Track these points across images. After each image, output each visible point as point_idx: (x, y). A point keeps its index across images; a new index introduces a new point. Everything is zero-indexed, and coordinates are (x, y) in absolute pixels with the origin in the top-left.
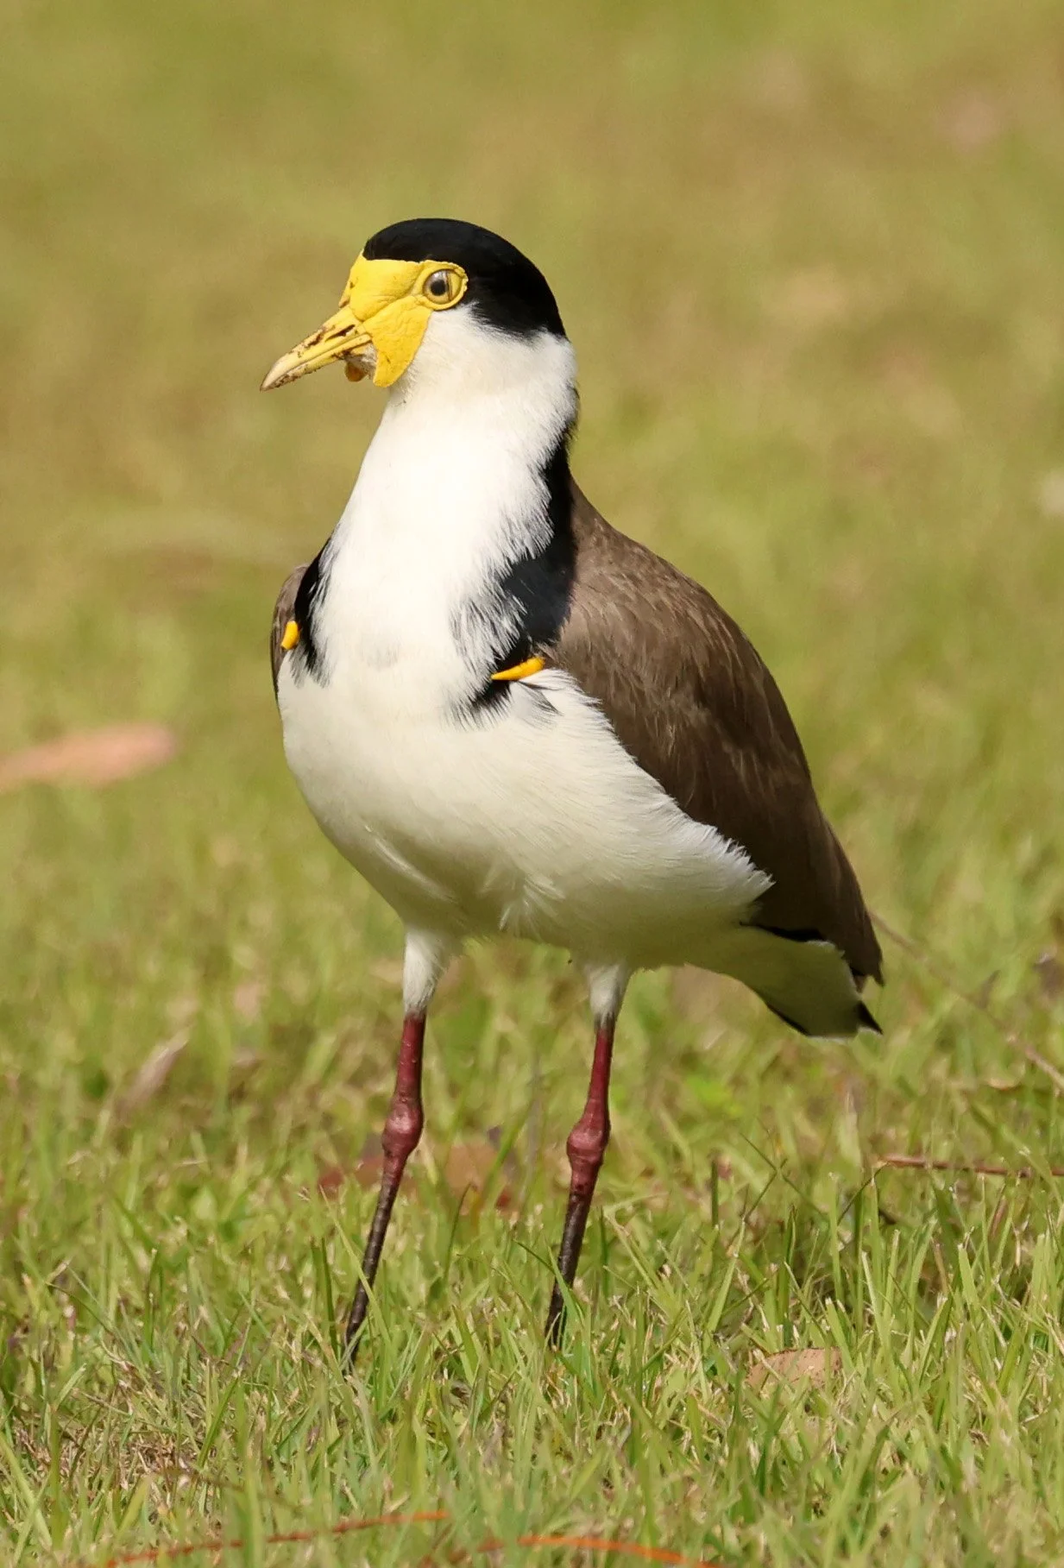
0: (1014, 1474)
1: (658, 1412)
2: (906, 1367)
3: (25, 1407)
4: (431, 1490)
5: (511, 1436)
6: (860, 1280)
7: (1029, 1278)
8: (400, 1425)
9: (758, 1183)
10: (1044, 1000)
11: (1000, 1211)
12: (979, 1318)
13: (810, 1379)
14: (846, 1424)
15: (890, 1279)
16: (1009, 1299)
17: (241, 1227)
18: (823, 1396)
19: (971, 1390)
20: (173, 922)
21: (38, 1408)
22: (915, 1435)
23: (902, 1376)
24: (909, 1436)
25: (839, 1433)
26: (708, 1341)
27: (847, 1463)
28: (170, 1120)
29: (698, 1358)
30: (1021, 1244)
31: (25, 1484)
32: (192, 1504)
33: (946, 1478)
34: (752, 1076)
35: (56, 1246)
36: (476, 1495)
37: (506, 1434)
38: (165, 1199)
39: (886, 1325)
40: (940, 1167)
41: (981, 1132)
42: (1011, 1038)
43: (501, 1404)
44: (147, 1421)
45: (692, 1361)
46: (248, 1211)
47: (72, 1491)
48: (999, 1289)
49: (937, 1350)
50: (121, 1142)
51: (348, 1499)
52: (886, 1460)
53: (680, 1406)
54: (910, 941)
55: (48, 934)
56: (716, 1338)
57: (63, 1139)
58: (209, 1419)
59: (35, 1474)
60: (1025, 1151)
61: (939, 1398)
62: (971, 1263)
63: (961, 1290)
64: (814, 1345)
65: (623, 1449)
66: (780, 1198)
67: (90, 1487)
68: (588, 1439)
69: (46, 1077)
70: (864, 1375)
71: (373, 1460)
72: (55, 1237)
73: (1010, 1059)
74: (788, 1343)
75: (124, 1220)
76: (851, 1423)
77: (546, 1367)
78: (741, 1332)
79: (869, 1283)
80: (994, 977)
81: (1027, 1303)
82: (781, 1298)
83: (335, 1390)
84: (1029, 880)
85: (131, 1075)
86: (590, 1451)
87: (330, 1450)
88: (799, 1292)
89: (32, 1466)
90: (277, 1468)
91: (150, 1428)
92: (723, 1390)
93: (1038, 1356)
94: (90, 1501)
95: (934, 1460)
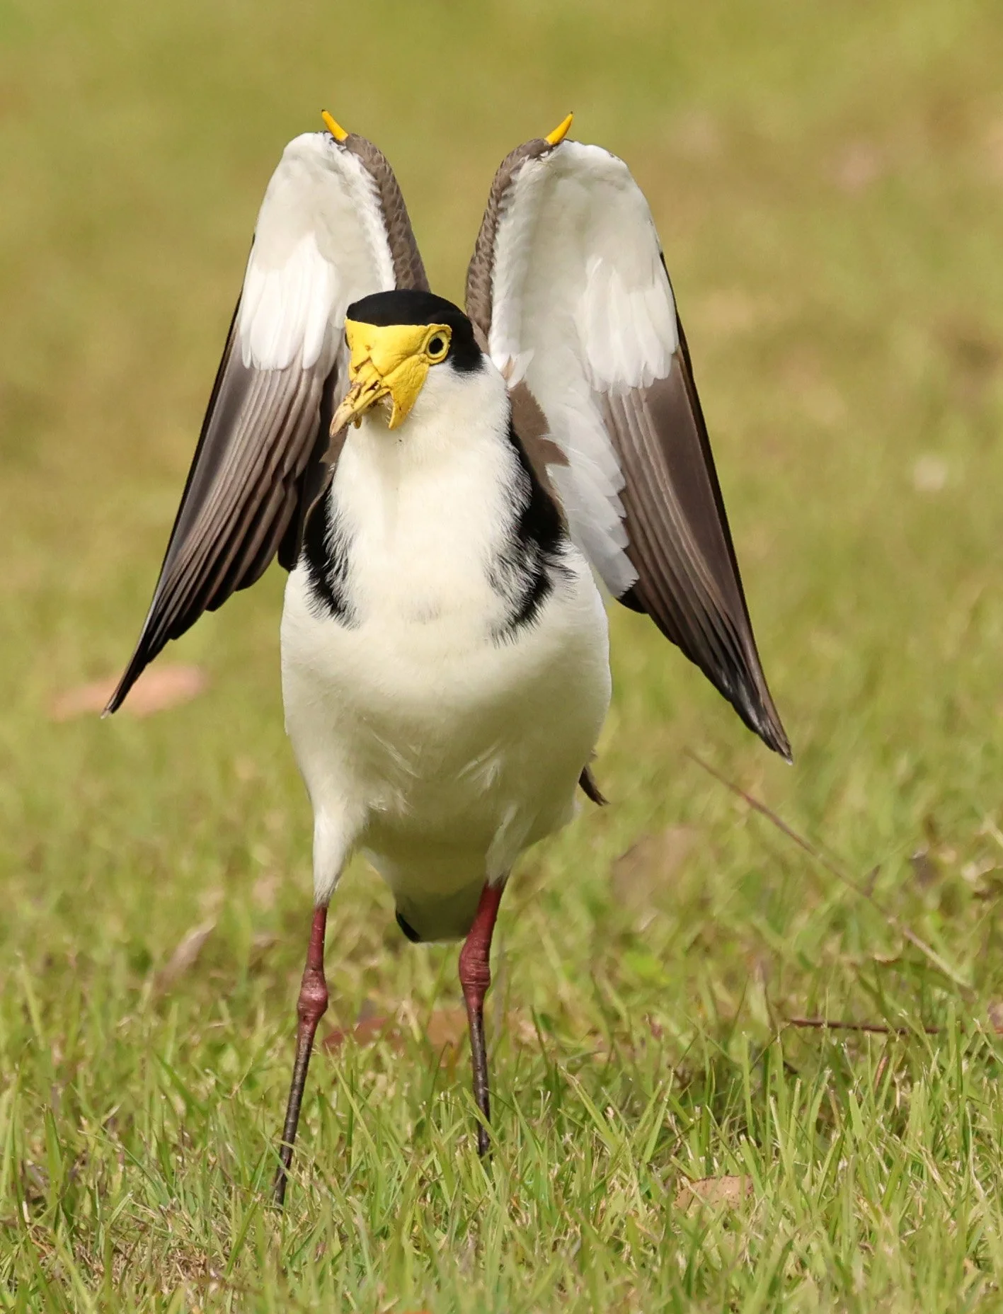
0: (895, 1280)
1: (603, 1228)
2: (806, 1191)
3: (83, 1226)
4: (417, 1294)
5: (482, 1249)
6: (768, 1120)
7: (907, 1119)
8: (391, 1240)
9: (684, 1041)
10: (918, 889)
11: (883, 1061)
12: (866, 1151)
13: (728, 1202)
14: (757, 1238)
15: (793, 1120)
16: (891, 1135)
17: (260, 1077)
18: (738, 1215)
19: (860, 1209)
20: (203, 828)
21: (93, 1227)
22: (814, 1247)
23: (803, 1199)
24: (809, 1248)
25: (751, 1245)
26: (643, 1171)
27: (758, 1270)
28: (201, 990)
29: (635, 1185)
30: (901, 1090)
31: (83, 1289)
32: (221, 1306)
33: (840, 1284)
34: (678, 952)
35: (108, 1094)
36: (454, 1298)
37: (478, 1247)
38: (198, 1054)
39: (790, 1156)
40: (833, 1026)
41: (867, 998)
42: (891, 920)
43: (473, 1221)
44: (184, 1237)
45: (631, 1187)
46: (265, 1064)
47: (122, 1296)
48: (882, 1126)
49: (832, 1177)
50: (161, 1009)
51: (348, 1301)
52: (790, 1267)
53: (621, 1224)
54: (807, 840)
55: (101, 838)
56: (650, 1168)
57: (113, 1006)
58: (235, 1235)
59: (92, 1282)
60: (903, 1013)
61: (833, 1217)
62: (860, 1105)
63: (851, 1128)
64: (731, 1173)
65: (575, 1259)
66: (702, 1052)
67: (137, 1292)
68: (546, 1251)
69: (99, 955)
70: (772, 1197)
71: (369, 1269)
72: (107, 1086)
73: (890, 938)
74: (710, 1172)
75: (163, 1072)
76: (761, 1237)
77: (511, 1191)
78: (670, 1162)
79: (776, 1123)
80: (877, 871)
81: (906, 1138)
82: (703, 1136)
83: (338, 1212)
84: (905, 791)
85: (168, 955)
86: (547, 1261)
87: (333, 1261)
88: (718, 1129)
89: (89, 1276)
90: (291, 1276)
91: (185, 1243)
92: (656, 1211)
93: (915, 1181)
94: (137, 1304)
95: (829, 1268)
